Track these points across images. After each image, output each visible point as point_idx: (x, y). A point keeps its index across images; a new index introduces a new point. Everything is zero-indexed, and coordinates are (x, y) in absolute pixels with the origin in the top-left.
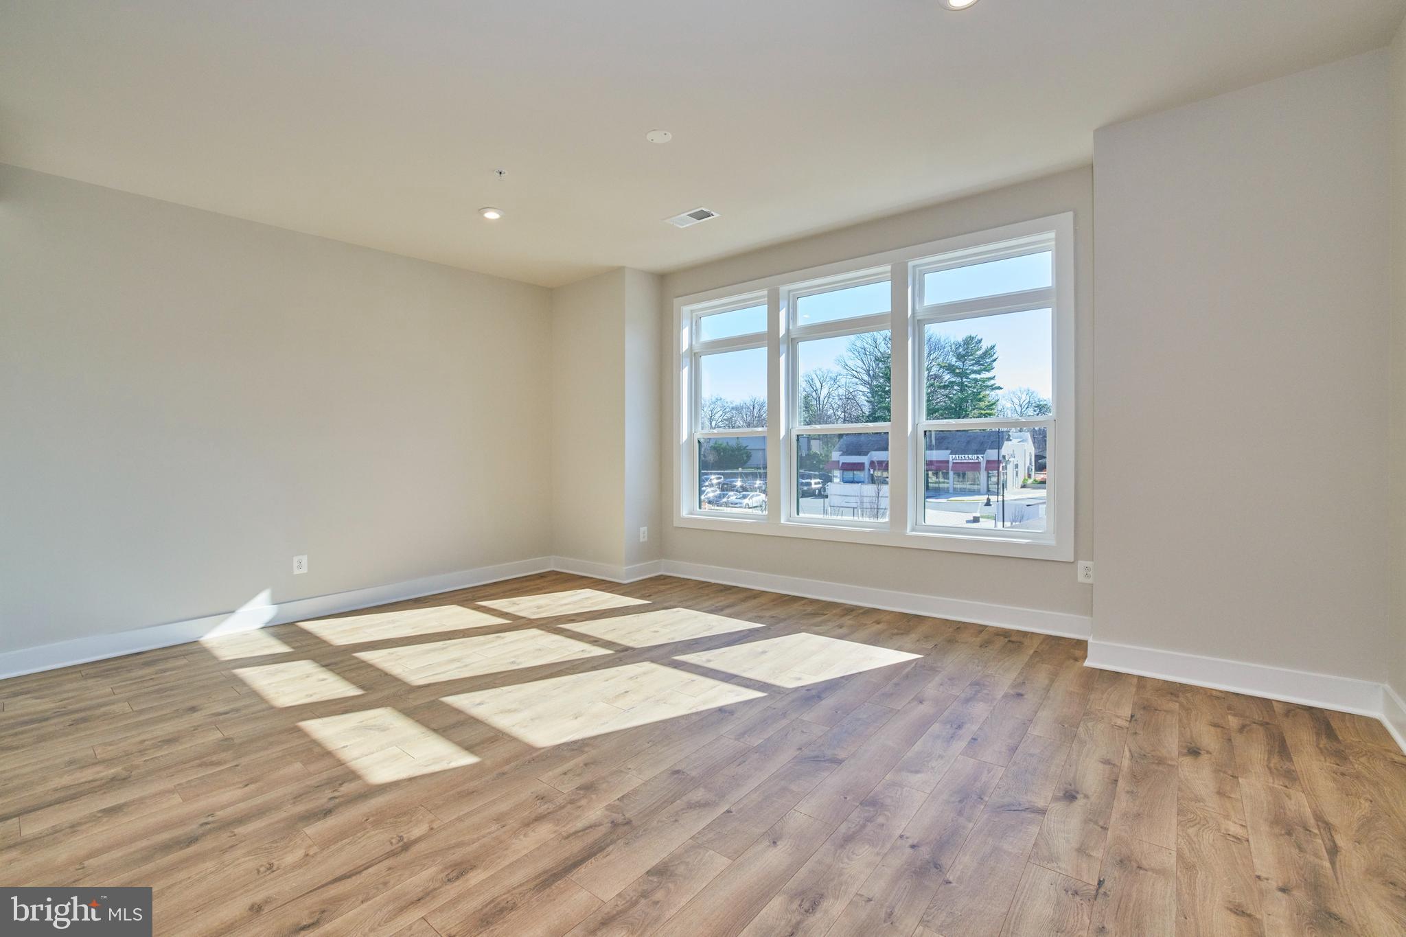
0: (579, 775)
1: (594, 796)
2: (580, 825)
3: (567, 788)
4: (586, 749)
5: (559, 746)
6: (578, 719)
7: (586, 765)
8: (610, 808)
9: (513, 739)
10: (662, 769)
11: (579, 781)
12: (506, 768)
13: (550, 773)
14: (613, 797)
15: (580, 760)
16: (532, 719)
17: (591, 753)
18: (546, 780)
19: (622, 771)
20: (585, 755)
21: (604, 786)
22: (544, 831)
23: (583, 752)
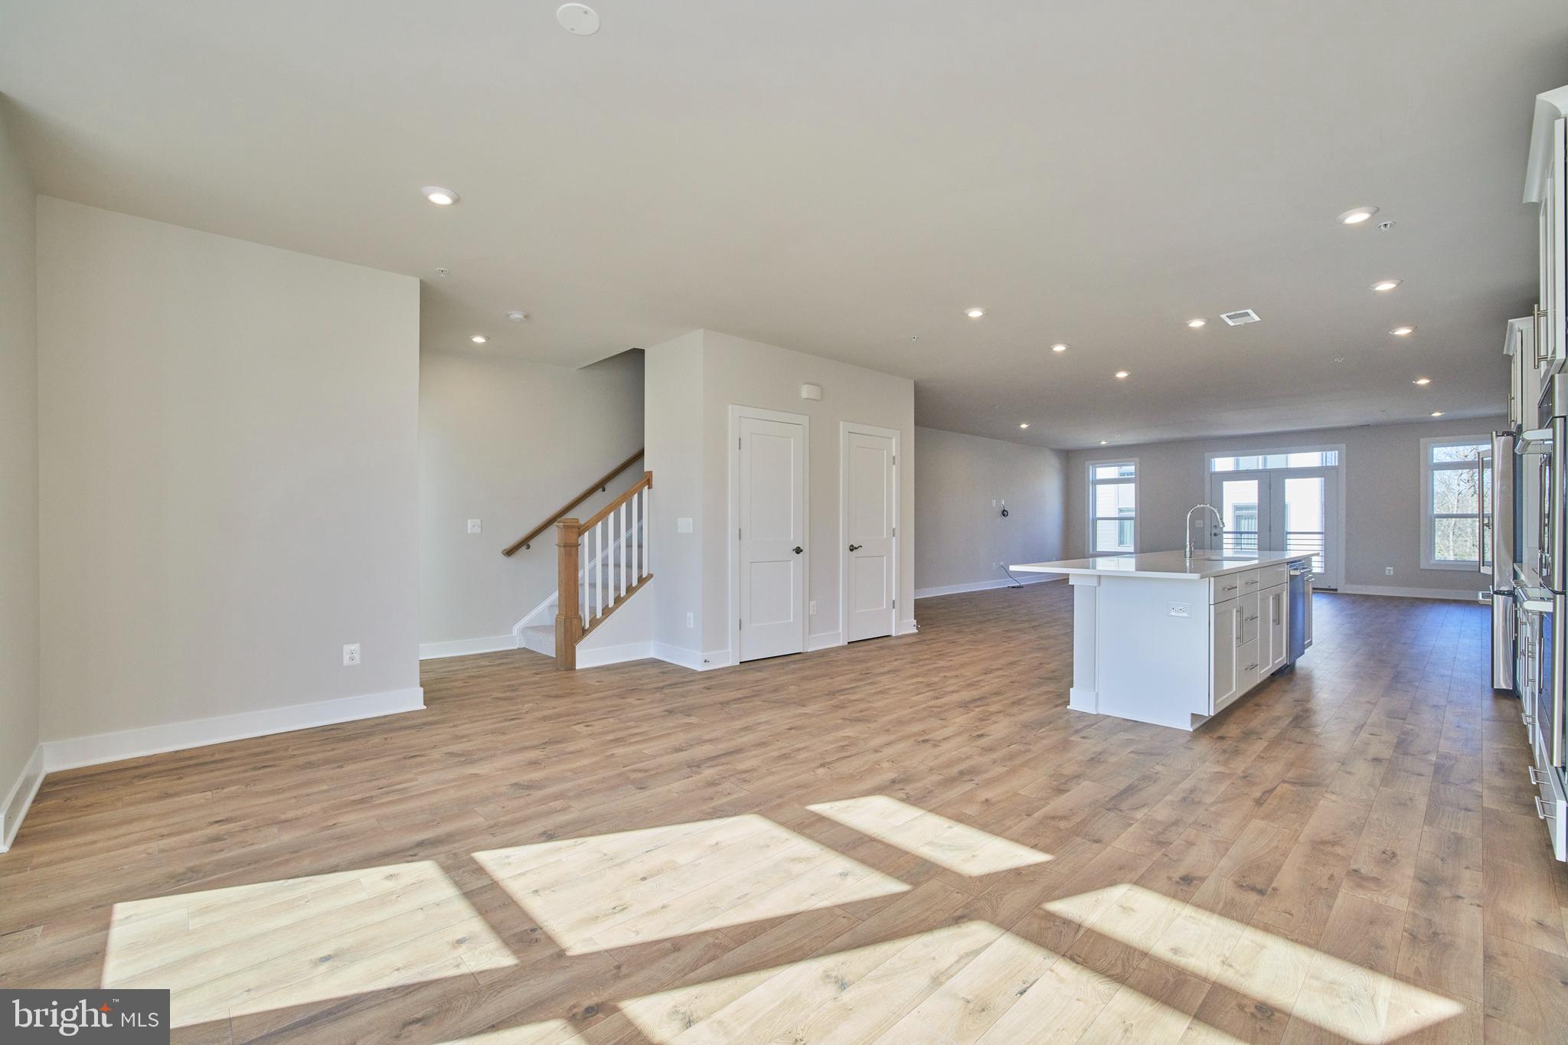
0: (718, 792)
1: (709, 779)
2: (720, 767)
3: (727, 786)
4: (710, 810)
5: (735, 815)
6: (715, 842)
7: (712, 799)
8: (699, 773)
9: (783, 824)
10: (652, 791)
11: (719, 788)
12: (779, 801)
13: (741, 795)
14: (696, 778)
15: (717, 803)
16: (768, 846)
17: (706, 807)
18: (743, 792)
19: (684, 792)
20: (711, 805)
21: (700, 784)
22: (741, 766)
23: (713, 808)
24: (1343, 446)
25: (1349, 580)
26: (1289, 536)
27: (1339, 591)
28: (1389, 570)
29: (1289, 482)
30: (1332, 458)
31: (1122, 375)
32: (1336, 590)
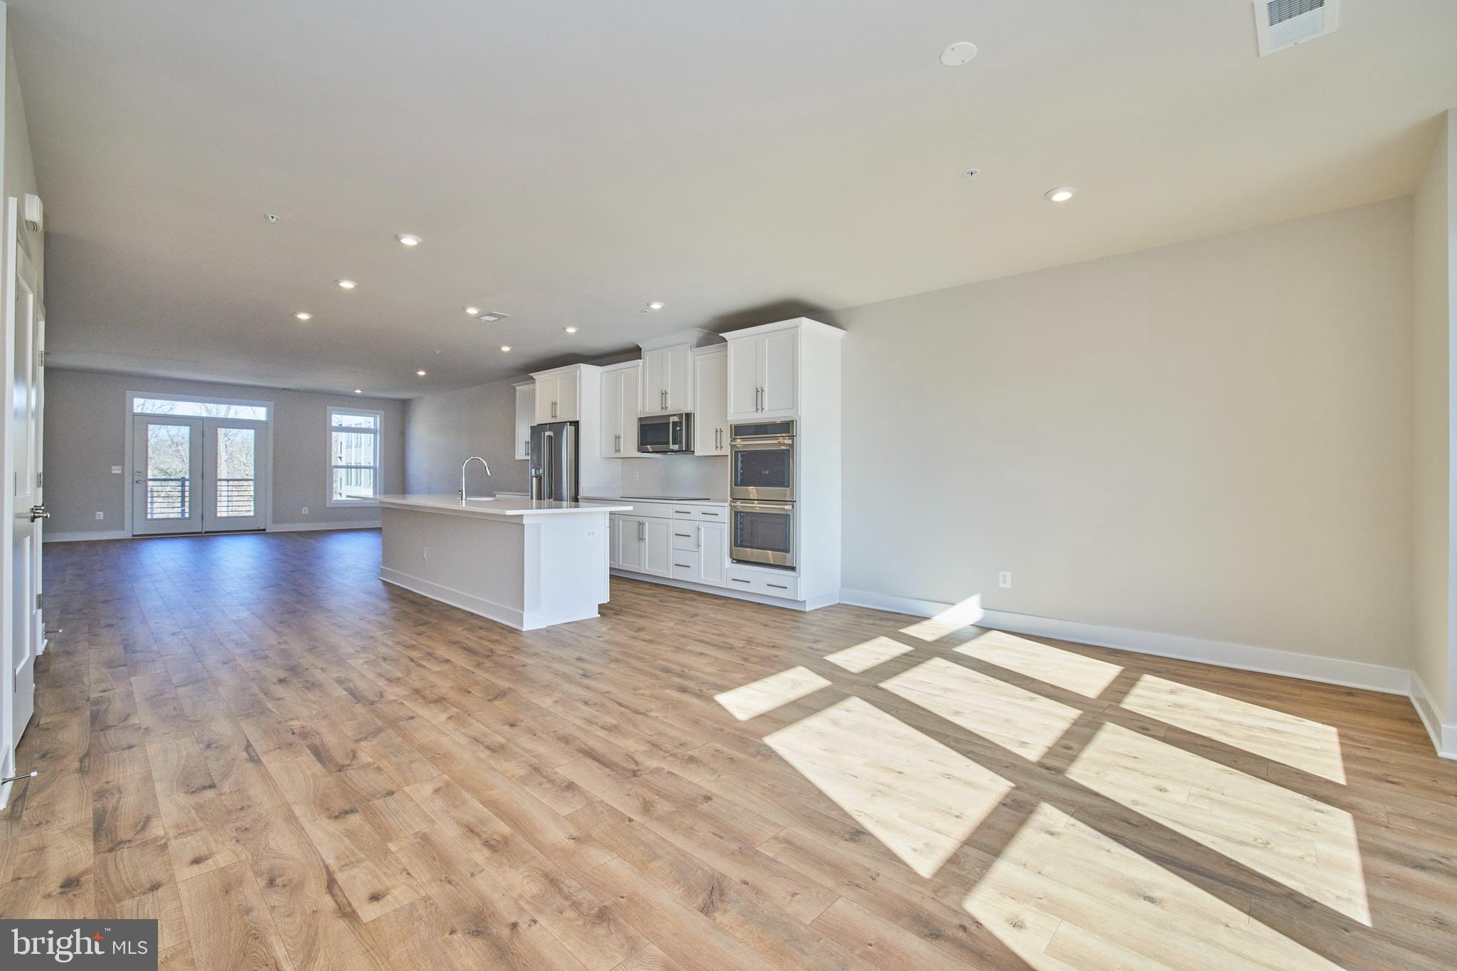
24: (272, 404)
25: (275, 521)
26: (219, 483)
27: (267, 531)
28: (305, 510)
29: (221, 431)
30: (259, 413)
31: (303, 316)
32: (265, 530)
